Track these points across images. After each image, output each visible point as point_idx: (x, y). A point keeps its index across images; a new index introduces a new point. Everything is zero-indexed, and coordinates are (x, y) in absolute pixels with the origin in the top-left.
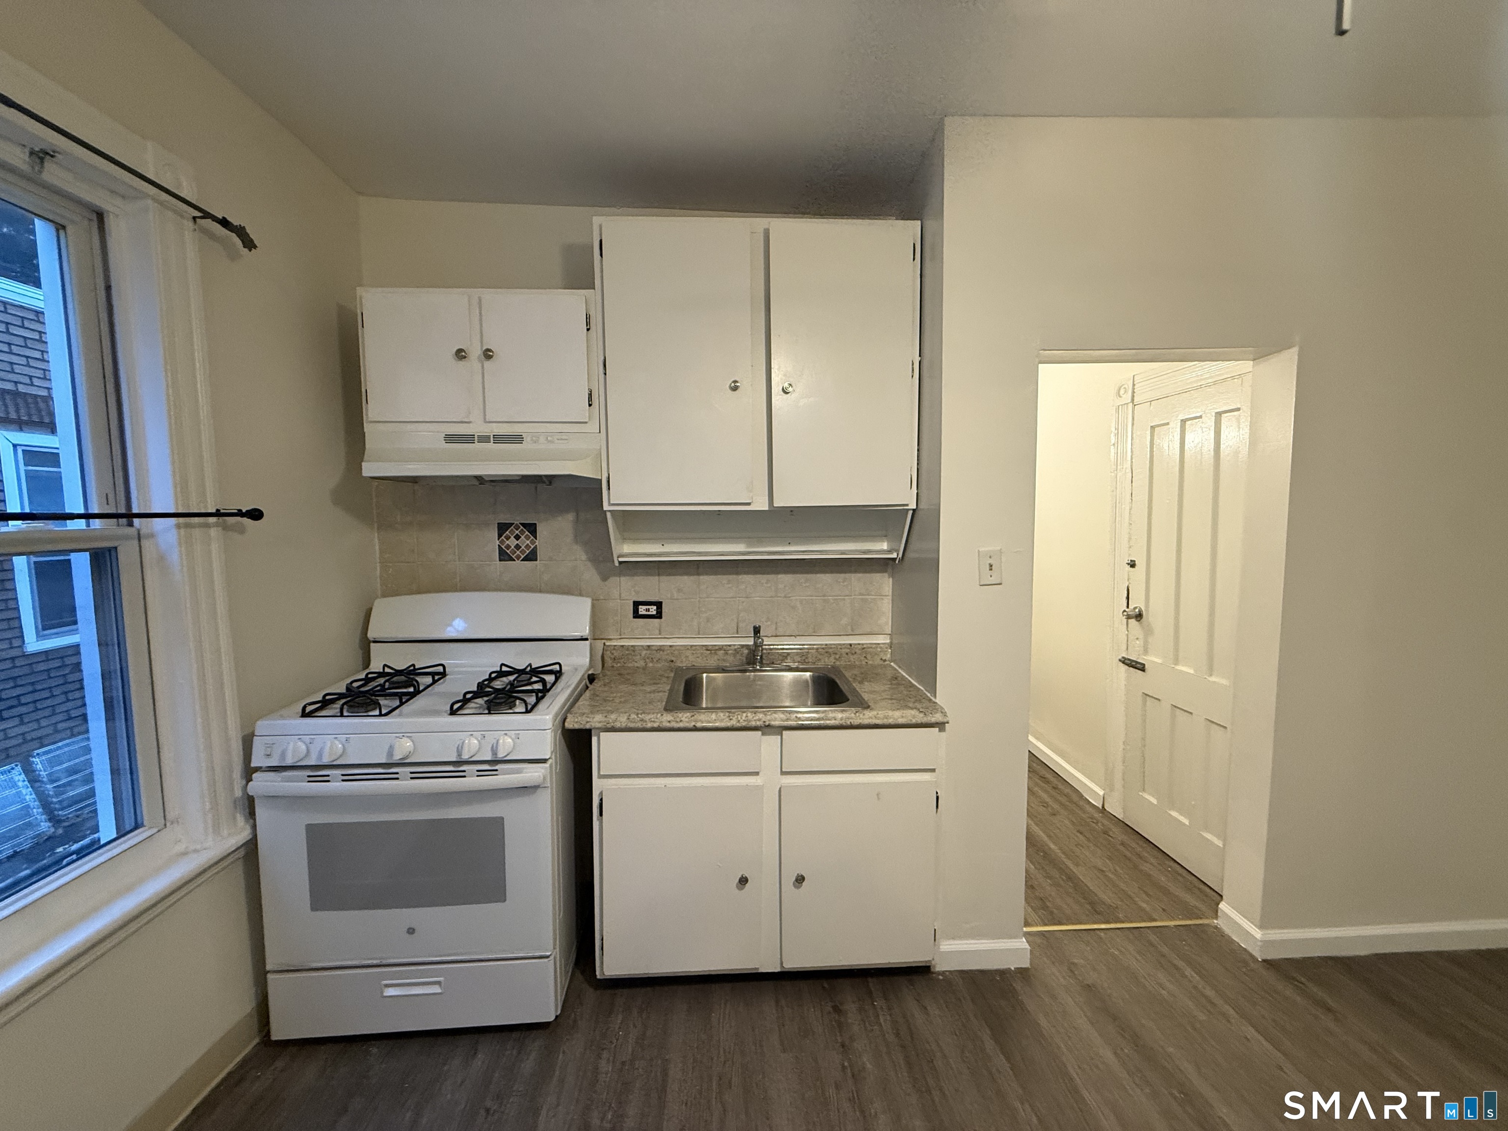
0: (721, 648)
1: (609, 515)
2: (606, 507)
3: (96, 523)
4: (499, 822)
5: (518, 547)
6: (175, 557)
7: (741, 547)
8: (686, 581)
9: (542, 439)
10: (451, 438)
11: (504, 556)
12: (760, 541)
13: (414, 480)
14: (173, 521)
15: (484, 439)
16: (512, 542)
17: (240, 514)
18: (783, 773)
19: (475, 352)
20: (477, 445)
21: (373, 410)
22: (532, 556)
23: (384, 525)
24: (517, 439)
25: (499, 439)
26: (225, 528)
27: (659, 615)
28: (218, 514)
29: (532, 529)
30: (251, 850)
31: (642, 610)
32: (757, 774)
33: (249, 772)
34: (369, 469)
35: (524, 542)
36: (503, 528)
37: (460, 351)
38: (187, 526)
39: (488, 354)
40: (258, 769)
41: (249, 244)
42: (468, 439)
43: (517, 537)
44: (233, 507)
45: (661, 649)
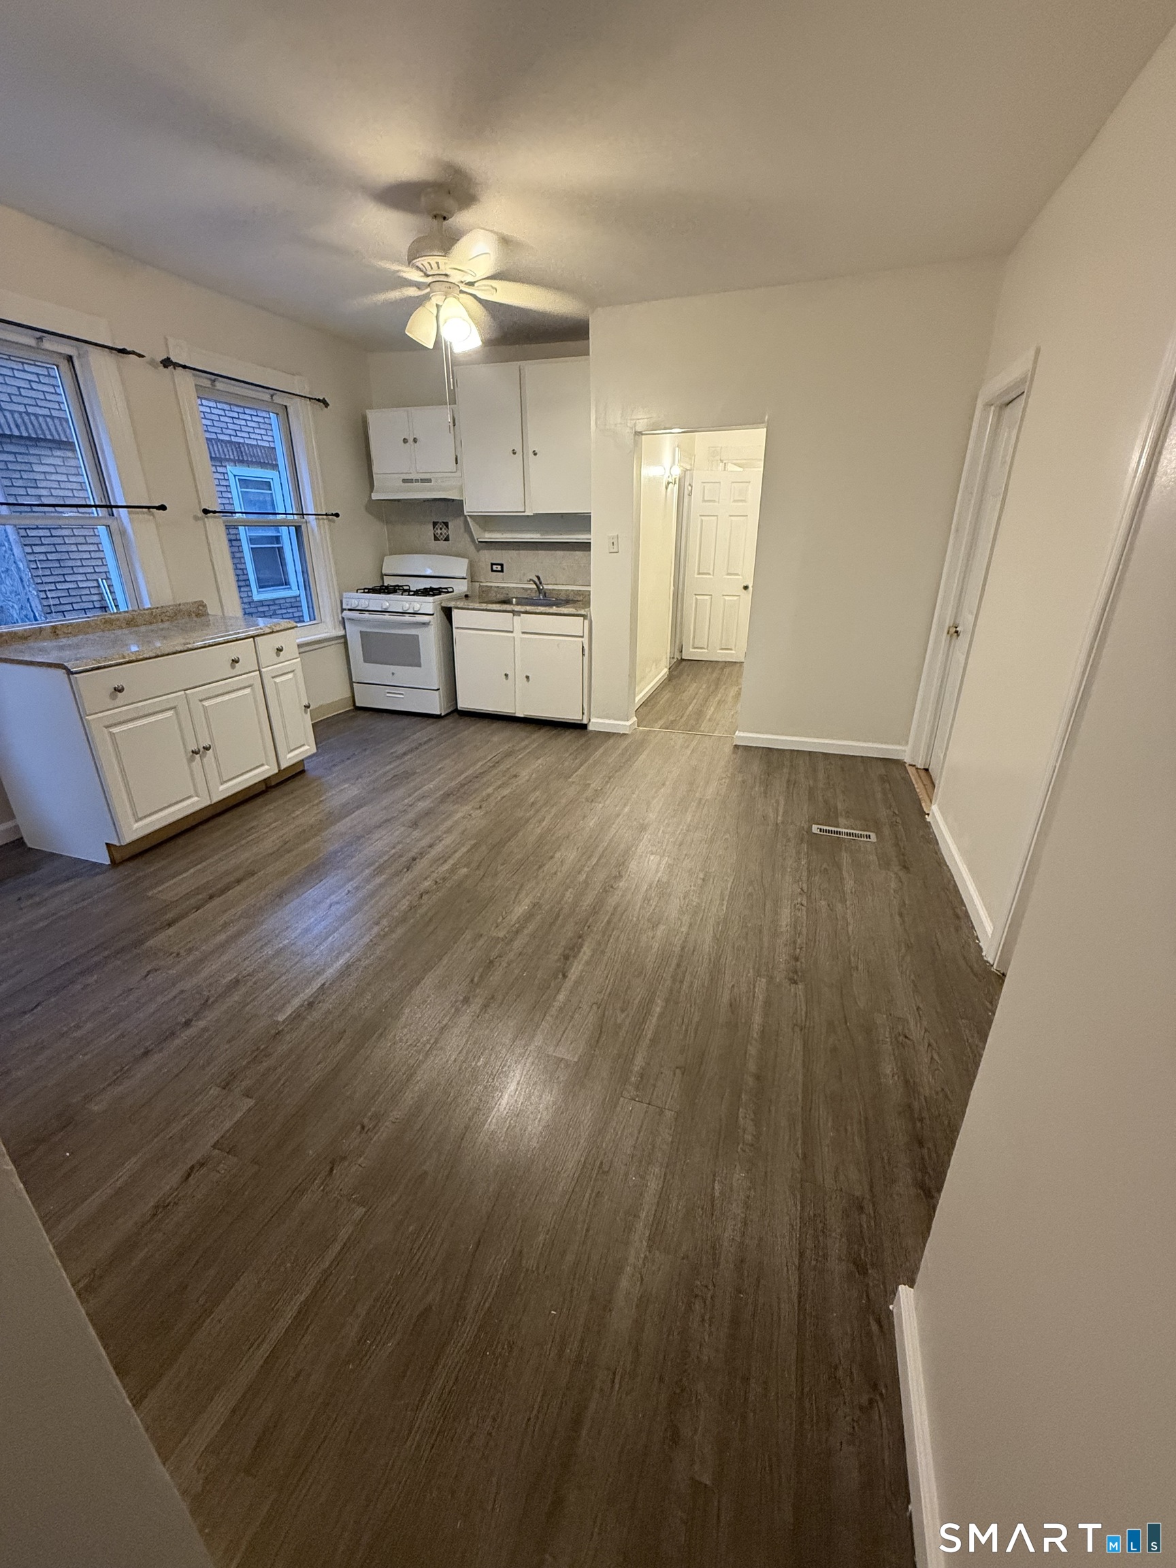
0: (530, 589)
1: (468, 517)
2: (466, 514)
3: (296, 517)
4: (418, 636)
5: (441, 534)
6: (316, 529)
7: (538, 536)
8: (513, 553)
9: (439, 481)
10: (405, 481)
11: (436, 539)
12: (547, 532)
13: (399, 500)
14: (314, 517)
15: (417, 481)
16: (439, 531)
17: (332, 515)
18: (523, 633)
19: (411, 440)
20: (414, 484)
21: (376, 469)
22: (447, 539)
23: (388, 522)
24: (429, 481)
25: (423, 481)
26: (329, 520)
27: (502, 571)
28: (326, 515)
29: (446, 524)
30: (345, 637)
31: (494, 567)
32: (512, 632)
33: (343, 610)
34: (375, 496)
35: (444, 531)
36: (435, 524)
37: (404, 439)
38: (319, 519)
39: (415, 440)
40: (345, 610)
41: (326, 405)
42: (411, 481)
43: (441, 529)
44: (330, 512)
45: (503, 588)
